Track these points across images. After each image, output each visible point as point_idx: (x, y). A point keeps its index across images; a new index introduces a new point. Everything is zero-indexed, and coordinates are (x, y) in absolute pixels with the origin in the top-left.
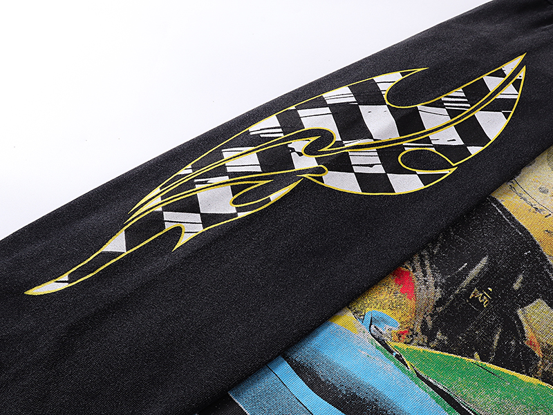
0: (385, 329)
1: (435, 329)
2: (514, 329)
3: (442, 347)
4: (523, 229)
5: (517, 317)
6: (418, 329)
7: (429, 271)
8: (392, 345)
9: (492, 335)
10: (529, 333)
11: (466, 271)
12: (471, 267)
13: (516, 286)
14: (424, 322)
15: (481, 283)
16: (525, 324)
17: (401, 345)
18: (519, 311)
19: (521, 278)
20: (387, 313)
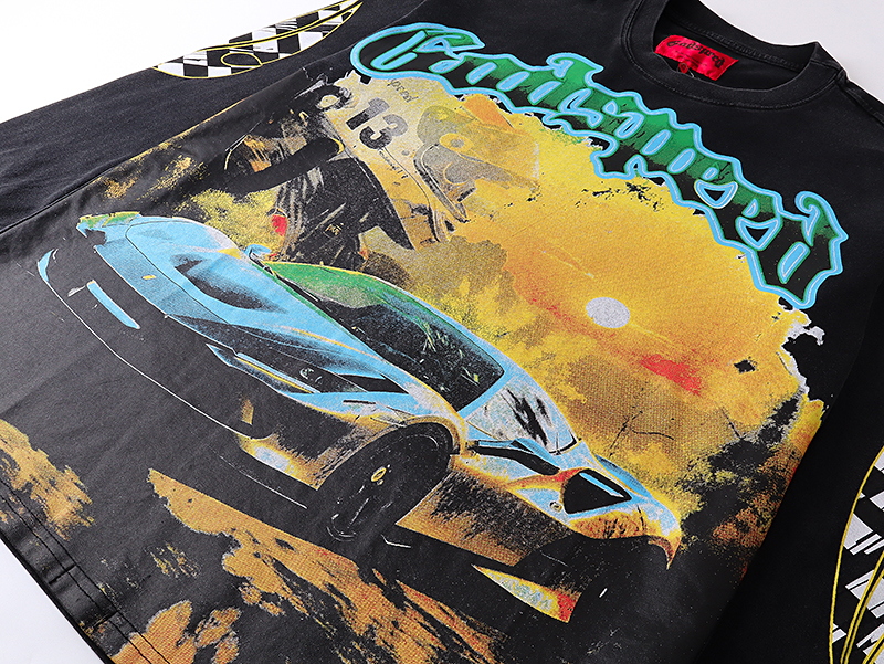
0: (260, 255)
1: (296, 251)
2: (353, 244)
3: (300, 260)
4: (377, 183)
5: (357, 238)
6: (284, 252)
7: (300, 215)
8: (263, 263)
9: (335, 250)
10: (363, 247)
11: (326, 215)
12: (330, 212)
13: (362, 220)
14: (290, 248)
15: (335, 222)
16: (361, 241)
17: (271, 262)
18: (360, 235)
19: (367, 214)
20: (264, 245)
